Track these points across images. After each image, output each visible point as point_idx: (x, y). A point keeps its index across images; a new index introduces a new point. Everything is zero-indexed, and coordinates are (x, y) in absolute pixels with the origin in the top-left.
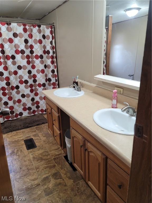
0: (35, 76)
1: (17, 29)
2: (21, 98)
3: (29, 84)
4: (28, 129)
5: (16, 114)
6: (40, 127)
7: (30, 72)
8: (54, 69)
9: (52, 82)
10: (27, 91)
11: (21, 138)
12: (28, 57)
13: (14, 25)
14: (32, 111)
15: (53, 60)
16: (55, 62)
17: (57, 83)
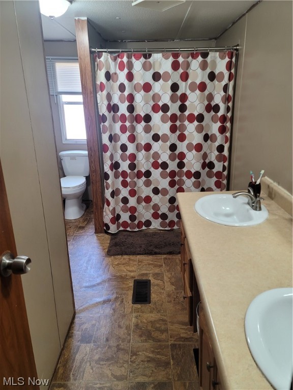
0: (182, 156)
1: (160, 64)
2: (152, 195)
3: (168, 170)
4: (151, 257)
5: (140, 222)
6: (172, 258)
7: (173, 147)
8: (224, 144)
9: (215, 170)
10: (164, 183)
11: (132, 274)
12: (174, 118)
13: (157, 57)
14: (167, 221)
15: (225, 124)
16: (227, 130)
17: (225, 173)
